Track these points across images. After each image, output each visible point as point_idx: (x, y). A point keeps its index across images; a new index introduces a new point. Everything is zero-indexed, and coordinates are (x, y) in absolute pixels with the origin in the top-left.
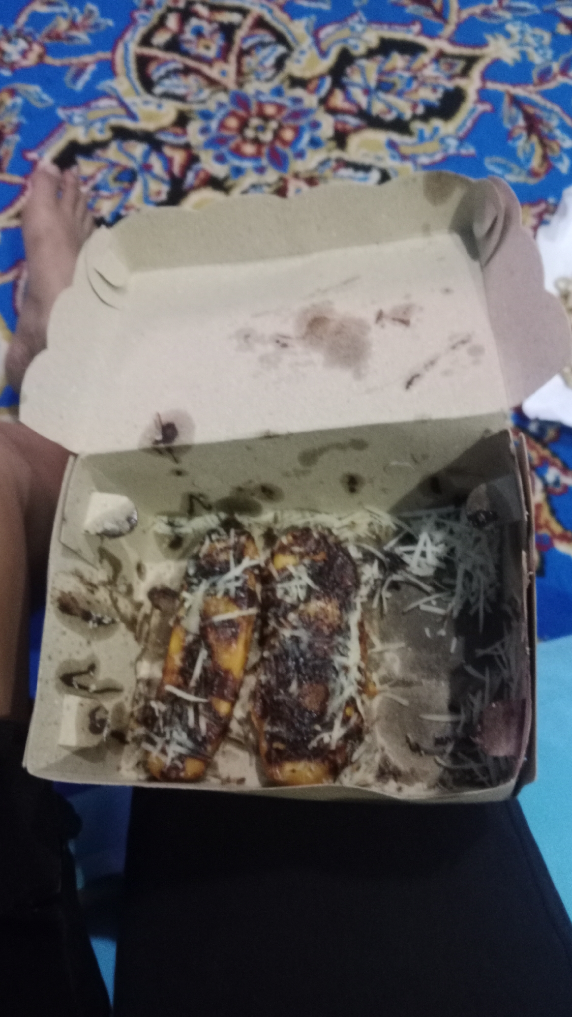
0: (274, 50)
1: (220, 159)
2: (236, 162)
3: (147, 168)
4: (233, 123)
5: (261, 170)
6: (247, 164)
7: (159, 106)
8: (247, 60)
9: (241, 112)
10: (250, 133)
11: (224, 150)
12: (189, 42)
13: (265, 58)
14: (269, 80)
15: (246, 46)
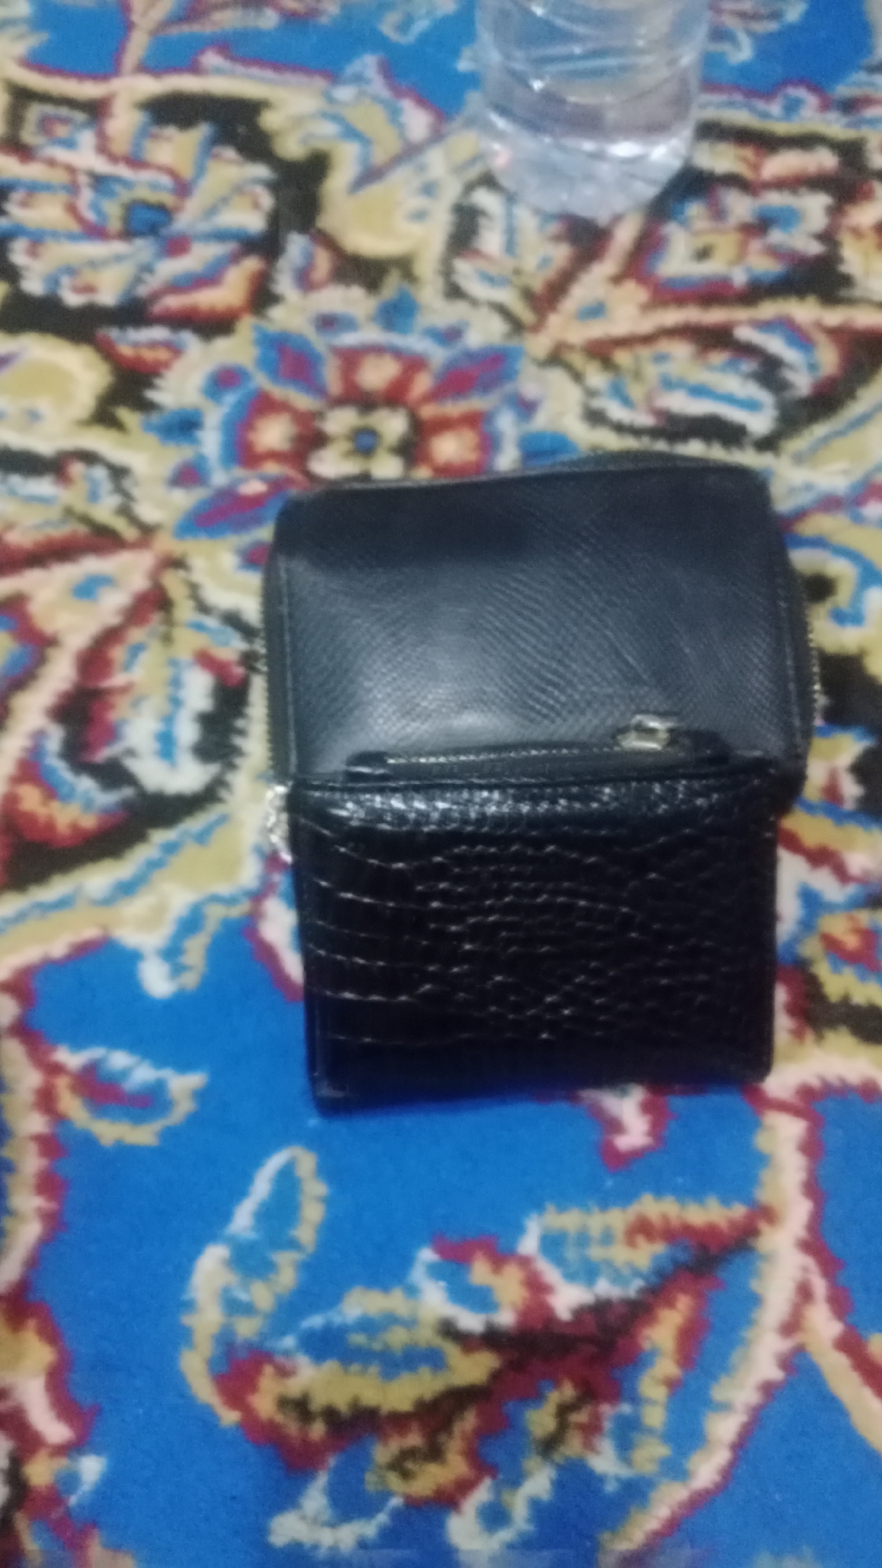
0: (752, 405)
1: (224, 380)
2: (214, 418)
3: (177, 246)
4: (376, 375)
5: (188, 475)
6: (211, 441)
7: (420, 216)
8: (681, 351)
9: (423, 383)
10: (340, 422)
11: (261, 381)
12: (718, 213)
13: (699, 391)
14: (595, 417)
15: (744, 334)
